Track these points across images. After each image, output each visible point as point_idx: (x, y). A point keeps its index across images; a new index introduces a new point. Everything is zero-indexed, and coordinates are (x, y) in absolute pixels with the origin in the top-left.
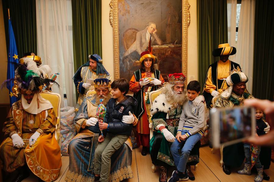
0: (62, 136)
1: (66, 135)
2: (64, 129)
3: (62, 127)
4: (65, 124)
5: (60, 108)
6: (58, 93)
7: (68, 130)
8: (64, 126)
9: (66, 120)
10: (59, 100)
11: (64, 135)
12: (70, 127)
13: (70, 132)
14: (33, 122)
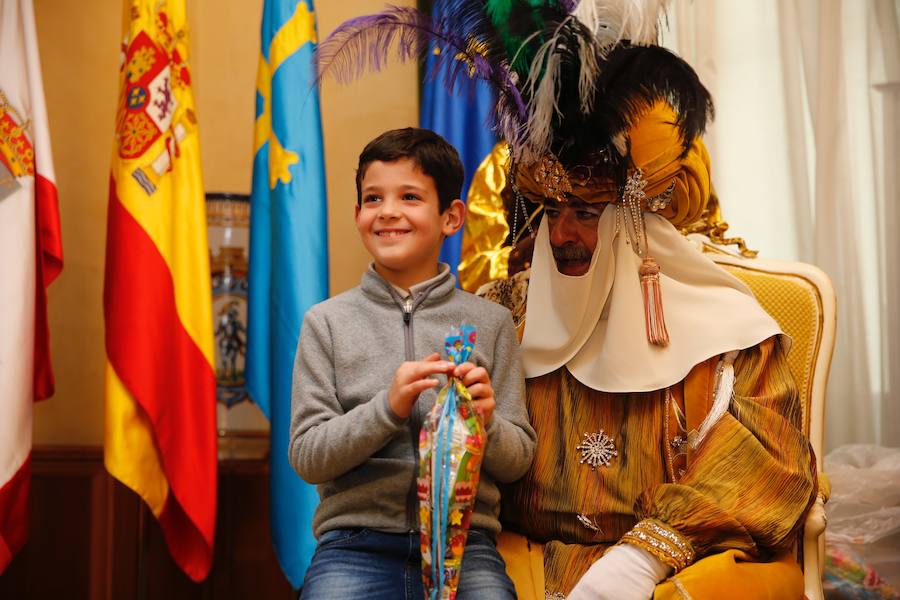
10: (822, 318)
14: (610, 449)
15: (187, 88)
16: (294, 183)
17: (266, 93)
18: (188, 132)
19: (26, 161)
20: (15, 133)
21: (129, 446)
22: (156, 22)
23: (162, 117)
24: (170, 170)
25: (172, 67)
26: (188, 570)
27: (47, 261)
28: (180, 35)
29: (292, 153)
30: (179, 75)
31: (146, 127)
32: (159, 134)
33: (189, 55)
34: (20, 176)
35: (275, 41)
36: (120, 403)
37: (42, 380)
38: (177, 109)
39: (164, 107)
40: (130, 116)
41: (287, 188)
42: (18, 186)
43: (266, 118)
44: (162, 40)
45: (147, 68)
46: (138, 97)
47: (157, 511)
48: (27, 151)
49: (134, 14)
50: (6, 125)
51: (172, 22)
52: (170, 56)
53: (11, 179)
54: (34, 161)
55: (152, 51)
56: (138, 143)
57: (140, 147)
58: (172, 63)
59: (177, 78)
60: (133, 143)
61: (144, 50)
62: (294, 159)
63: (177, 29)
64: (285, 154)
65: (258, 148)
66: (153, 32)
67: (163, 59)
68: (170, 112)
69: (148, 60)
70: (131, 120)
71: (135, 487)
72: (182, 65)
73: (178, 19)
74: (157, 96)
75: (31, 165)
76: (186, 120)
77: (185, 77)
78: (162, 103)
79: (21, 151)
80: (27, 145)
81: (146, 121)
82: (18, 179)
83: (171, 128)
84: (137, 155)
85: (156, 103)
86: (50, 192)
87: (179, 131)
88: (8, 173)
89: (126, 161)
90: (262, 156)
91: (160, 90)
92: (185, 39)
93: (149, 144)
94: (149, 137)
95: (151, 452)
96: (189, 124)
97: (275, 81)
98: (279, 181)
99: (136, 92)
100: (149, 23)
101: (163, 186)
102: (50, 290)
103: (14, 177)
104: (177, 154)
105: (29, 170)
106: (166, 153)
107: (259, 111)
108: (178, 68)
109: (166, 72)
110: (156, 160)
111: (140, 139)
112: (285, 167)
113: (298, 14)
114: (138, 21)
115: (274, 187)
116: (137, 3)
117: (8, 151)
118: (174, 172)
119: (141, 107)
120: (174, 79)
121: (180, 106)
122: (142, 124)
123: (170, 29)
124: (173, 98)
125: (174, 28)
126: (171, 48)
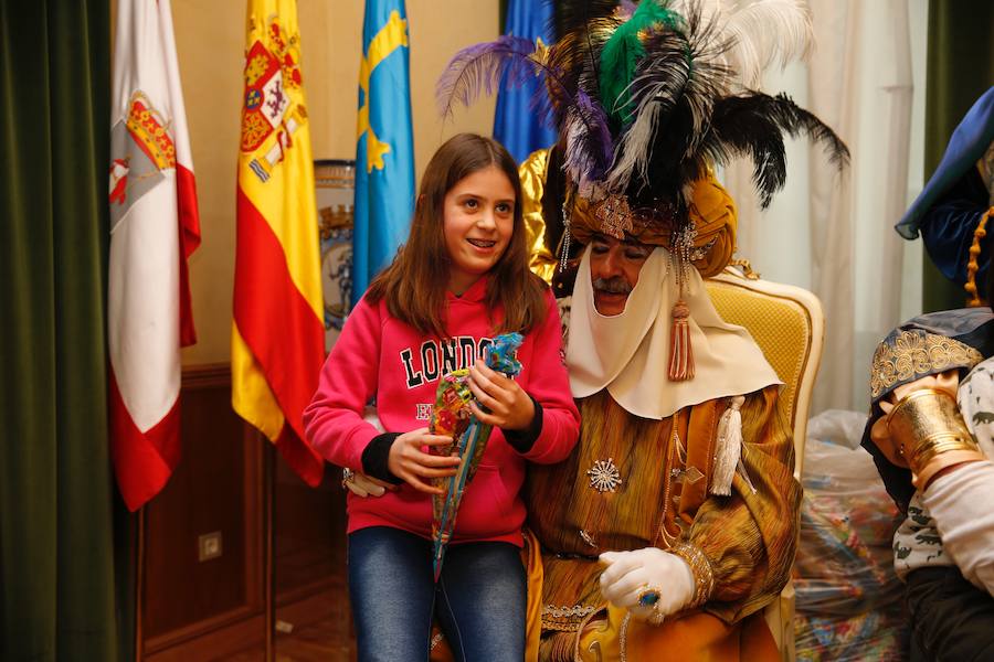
0: (799, 625)
1: (836, 631)
2: (820, 578)
3: (811, 560)
4: (832, 539)
5: (811, 414)
7: (858, 588)
8: (824, 552)
9: (839, 504)
11: (816, 622)
12: (869, 572)
13: (868, 614)
14: (615, 478)
15: (298, 86)
16: (387, 170)
17: (366, 88)
18: (299, 124)
19: (168, 156)
20: (159, 132)
21: (248, 389)
22: (269, 32)
23: (274, 115)
24: (281, 160)
25: (285, 71)
26: (306, 478)
27: (188, 236)
28: (293, 41)
29: (385, 144)
30: (291, 76)
31: (260, 124)
32: (272, 129)
33: (300, 58)
34: (163, 169)
35: (372, 45)
36: (241, 357)
37: (186, 333)
38: (289, 106)
39: (276, 106)
40: (248, 115)
41: (380, 173)
42: (161, 178)
43: (365, 109)
44: (274, 48)
45: (262, 73)
46: (254, 98)
47: (273, 438)
48: (170, 147)
49: (251, 26)
50: (151, 126)
51: (284, 31)
52: (283, 60)
53: (156, 171)
54: (175, 155)
55: (265, 59)
56: (254, 138)
57: (255, 141)
58: (284, 67)
59: (289, 79)
60: (250, 137)
61: (259, 58)
62: (387, 149)
63: (289, 36)
64: (380, 146)
65: (361, 134)
66: (267, 42)
67: (274, 66)
68: (282, 110)
69: (262, 66)
70: (248, 119)
71: (254, 422)
72: (294, 67)
73: (289, 24)
74: (270, 97)
75: (173, 160)
76: (297, 115)
77: (297, 78)
78: (274, 103)
79: (164, 148)
80: (169, 143)
81: (260, 119)
82: (162, 172)
83: (283, 123)
84: (254, 148)
85: (269, 103)
86: (189, 179)
87: (291, 124)
88: (152, 164)
89: (246, 154)
90: (363, 143)
91: (272, 92)
92: (297, 45)
93: (263, 138)
94: (263, 133)
95: (267, 391)
96: (300, 118)
97: (372, 79)
98: (374, 167)
99: (252, 94)
100: (263, 34)
101: (277, 172)
102: (190, 260)
103: (159, 170)
104: (289, 145)
105: (171, 163)
106: (278, 146)
107: (361, 104)
108: (290, 70)
109: (278, 76)
110: (268, 153)
111: (256, 135)
112: (379, 155)
113: (391, 22)
114: (254, 32)
115: (370, 172)
116: (253, 17)
117: (154, 148)
118: (286, 160)
119: (257, 107)
120: (286, 80)
121: (291, 103)
122: (257, 123)
123: (282, 37)
124: (285, 97)
125: (286, 37)
126: (283, 54)
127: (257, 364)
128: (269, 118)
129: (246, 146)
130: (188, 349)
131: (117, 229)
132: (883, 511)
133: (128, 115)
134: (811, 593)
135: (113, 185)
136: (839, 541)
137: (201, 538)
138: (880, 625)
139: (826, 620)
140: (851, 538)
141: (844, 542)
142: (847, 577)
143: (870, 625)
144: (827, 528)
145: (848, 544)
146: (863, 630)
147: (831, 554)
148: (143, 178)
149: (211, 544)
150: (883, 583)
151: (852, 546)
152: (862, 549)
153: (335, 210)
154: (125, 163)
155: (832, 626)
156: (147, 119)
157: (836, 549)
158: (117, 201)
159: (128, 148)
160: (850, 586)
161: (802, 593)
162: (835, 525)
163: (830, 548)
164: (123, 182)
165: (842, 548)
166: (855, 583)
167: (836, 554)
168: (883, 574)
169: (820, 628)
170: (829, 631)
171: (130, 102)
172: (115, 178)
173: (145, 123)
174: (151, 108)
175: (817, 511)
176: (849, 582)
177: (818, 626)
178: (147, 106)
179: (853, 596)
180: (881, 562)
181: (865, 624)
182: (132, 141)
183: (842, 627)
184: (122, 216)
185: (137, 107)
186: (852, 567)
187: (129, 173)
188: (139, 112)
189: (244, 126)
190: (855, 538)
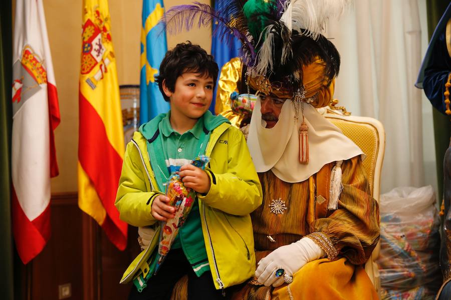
0: (383, 294)
1: (403, 297)
2: (392, 268)
3: (386, 259)
4: (396, 246)
6: (373, 117)
7: (413, 274)
8: (392, 253)
9: (398, 229)
10: (379, 142)
11: (392, 292)
12: (417, 264)
13: (419, 288)
14: (283, 206)
15: (110, 42)
17: (144, 43)
18: (111, 61)
19: (43, 77)
20: (38, 65)
21: (87, 196)
22: (95, 15)
23: (98, 56)
24: (102, 78)
25: (103, 34)
26: (118, 246)
27: (54, 119)
28: (106, 19)
29: (155, 69)
30: (106, 37)
31: (91, 60)
32: (96, 63)
33: (110, 28)
34: (41, 84)
35: (147, 20)
36: (83, 179)
37: (53, 170)
39: (99, 51)
40: (84, 56)
41: (153, 84)
42: (40, 88)
43: (144, 54)
46: (87, 48)
47: (101, 223)
48: (44, 73)
49: (85, 12)
50: (34, 62)
51: (102, 14)
52: (102, 29)
53: (37, 85)
54: (46, 77)
55: (93, 28)
56: (88, 67)
57: (88, 69)
58: (102, 32)
59: (105, 38)
60: (86, 67)
61: (89, 27)
62: (156, 72)
63: (105, 17)
64: (152, 70)
65: (142, 66)
67: (97, 31)
68: (102, 53)
69: (91, 31)
70: (85, 58)
71: (90, 214)
72: (107, 33)
73: (105, 11)
74: (95, 47)
75: (45, 79)
76: (109, 56)
77: (109, 38)
78: (98, 50)
79: (41, 73)
80: (44, 70)
81: (91, 58)
82: (40, 85)
83: (102, 60)
84: (88, 73)
85: (95, 50)
86: (54, 90)
87: (107, 61)
88: (36, 83)
89: (84, 75)
90: (144, 71)
91: (97, 44)
92: (109, 21)
93: (92, 68)
94: (93, 65)
95: (97, 198)
97: (148, 38)
98: (150, 81)
99: (87, 45)
100: (91, 15)
101: (100, 85)
102: (55, 132)
103: (38, 84)
104: (106, 71)
105: (45, 81)
106: (100, 71)
107: (142, 51)
108: (105, 34)
109: (99, 36)
110: (95, 75)
111: (89, 66)
112: (152, 75)
113: (156, 8)
114: (87, 15)
115: (148, 84)
116: (86, 7)
117: (35, 73)
118: (104, 79)
119: (89, 52)
120: (103, 39)
121: (106, 50)
122: (89, 59)
123: (101, 17)
124: (103, 47)
125: (103, 17)
126: (102, 26)
127: (92, 183)
128: (95, 57)
129: (83, 72)
130: (55, 179)
131: (16, 116)
132: (422, 232)
133: (22, 57)
134: (388, 277)
135: (14, 93)
136: (400, 248)
137: (60, 287)
138: (426, 294)
139: (397, 291)
140: (406, 246)
141: (403, 248)
142: (406, 267)
143: (420, 293)
144: (393, 241)
145: (405, 249)
146: (417, 296)
147: (397, 255)
148: (30, 88)
149: (65, 291)
150: (425, 270)
151: (407, 250)
152: (412, 252)
153: (129, 110)
154: (20, 82)
155: (400, 294)
156: (32, 58)
157: (399, 252)
158: (16, 101)
159: (22, 74)
160: (407, 271)
161: (383, 277)
162: (398, 239)
163: (395, 251)
164: (19, 91)
165: (403, 251)
166: (411, 270)
167: (399, 255)
168: (424, 265)
169: (394, 296)
170: (399, 297)
171: (23, 50)
172: (15, 89)
173: (31, 61)
174: (34, 53)
175: (388, 232)
176: (407, 270)
177: (393, 295)
178: (31, 52)
179: (409, 277)
180: (423, 259)
181: (418, 293)
182: (24, 70)
183: (406, 294)
184: (19, 109)
185: (27, 53)
186: (408, 261)
187: (23, 86)
188: (28, 55)
189: (82, 61)
190: (409, 246)
